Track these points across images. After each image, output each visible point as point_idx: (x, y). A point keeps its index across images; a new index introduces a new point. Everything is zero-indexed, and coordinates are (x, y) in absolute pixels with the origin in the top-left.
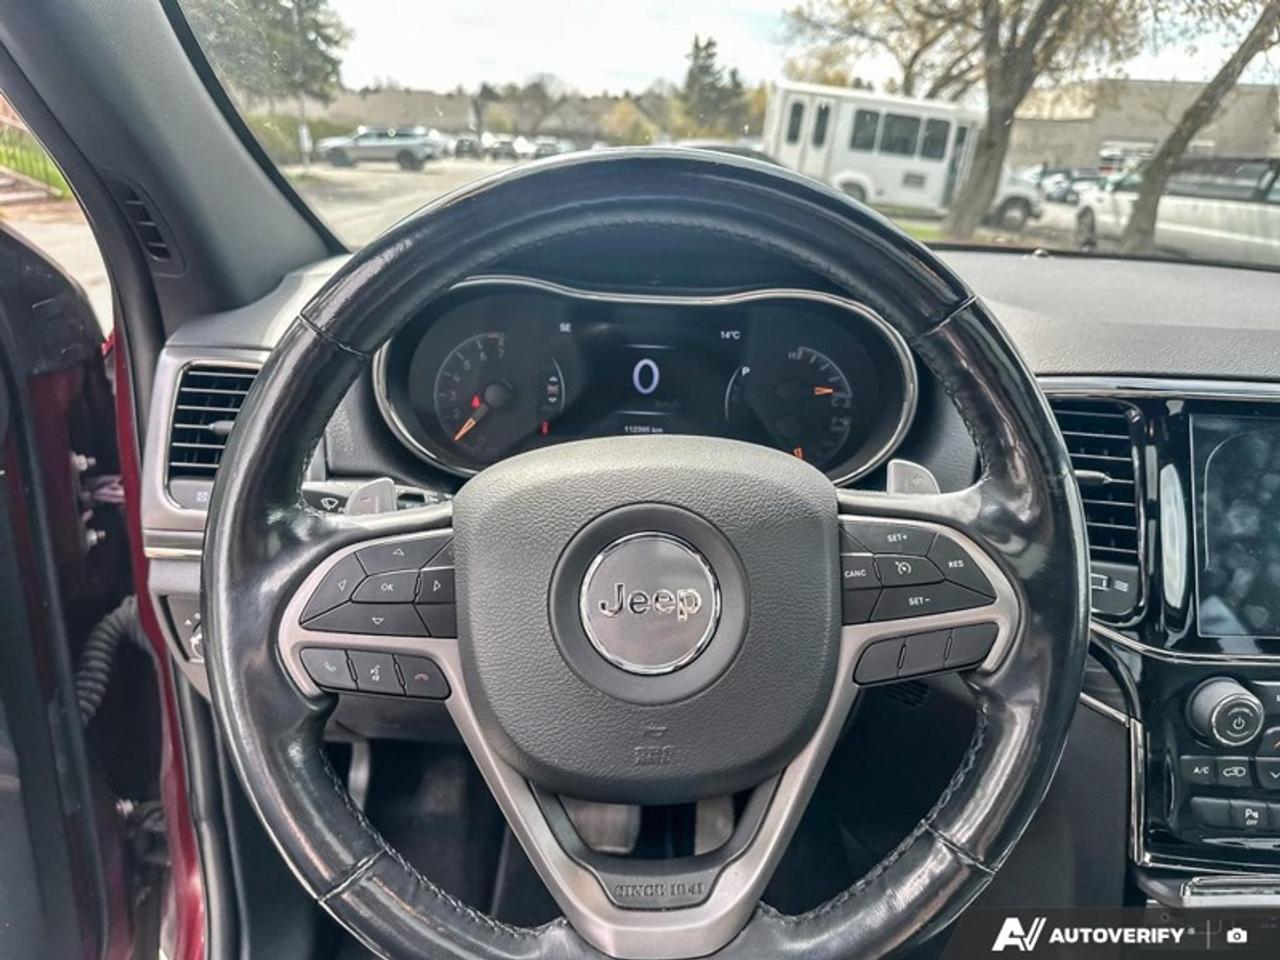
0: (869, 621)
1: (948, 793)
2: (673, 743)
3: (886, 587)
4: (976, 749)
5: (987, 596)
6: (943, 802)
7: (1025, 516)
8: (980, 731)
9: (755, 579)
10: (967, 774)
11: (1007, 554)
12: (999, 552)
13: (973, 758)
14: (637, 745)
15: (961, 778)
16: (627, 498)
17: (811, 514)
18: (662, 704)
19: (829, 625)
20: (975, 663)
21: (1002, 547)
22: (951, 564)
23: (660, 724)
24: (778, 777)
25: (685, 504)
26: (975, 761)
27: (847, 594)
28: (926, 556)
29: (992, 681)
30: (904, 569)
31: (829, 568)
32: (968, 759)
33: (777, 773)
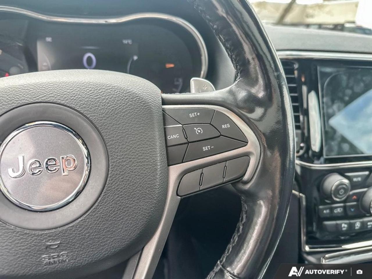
0: (182, 162)
1: (230, 246)
2: (66, 250)
3: (191, 142)
4: (243, 222)
5: (244, 142)
6: (228, 252)
7: (261, 94)
8: (244, 213)
9: (111, 145)
10: (239, 237)
11: (253, 119)
12: (248, 118)
13: (241, 227)
14: (43, 254)
15: (236, 238)
16: (25, 101)
17: (144, 104)
18: (56, 228)
19: (159, 167)
20: (240, 178)
21: (249, 115)
22: (223, 126)
23: (55, 240)
24: (140, 253)
25: (63, 102)
26: (243, 229)
27: (169, 148)
28: (210, 124)
29: (248, 187)
30: (199, 131)
31: (158, 134)
32: (239, 228)
33: (139, 251)
